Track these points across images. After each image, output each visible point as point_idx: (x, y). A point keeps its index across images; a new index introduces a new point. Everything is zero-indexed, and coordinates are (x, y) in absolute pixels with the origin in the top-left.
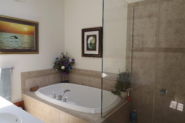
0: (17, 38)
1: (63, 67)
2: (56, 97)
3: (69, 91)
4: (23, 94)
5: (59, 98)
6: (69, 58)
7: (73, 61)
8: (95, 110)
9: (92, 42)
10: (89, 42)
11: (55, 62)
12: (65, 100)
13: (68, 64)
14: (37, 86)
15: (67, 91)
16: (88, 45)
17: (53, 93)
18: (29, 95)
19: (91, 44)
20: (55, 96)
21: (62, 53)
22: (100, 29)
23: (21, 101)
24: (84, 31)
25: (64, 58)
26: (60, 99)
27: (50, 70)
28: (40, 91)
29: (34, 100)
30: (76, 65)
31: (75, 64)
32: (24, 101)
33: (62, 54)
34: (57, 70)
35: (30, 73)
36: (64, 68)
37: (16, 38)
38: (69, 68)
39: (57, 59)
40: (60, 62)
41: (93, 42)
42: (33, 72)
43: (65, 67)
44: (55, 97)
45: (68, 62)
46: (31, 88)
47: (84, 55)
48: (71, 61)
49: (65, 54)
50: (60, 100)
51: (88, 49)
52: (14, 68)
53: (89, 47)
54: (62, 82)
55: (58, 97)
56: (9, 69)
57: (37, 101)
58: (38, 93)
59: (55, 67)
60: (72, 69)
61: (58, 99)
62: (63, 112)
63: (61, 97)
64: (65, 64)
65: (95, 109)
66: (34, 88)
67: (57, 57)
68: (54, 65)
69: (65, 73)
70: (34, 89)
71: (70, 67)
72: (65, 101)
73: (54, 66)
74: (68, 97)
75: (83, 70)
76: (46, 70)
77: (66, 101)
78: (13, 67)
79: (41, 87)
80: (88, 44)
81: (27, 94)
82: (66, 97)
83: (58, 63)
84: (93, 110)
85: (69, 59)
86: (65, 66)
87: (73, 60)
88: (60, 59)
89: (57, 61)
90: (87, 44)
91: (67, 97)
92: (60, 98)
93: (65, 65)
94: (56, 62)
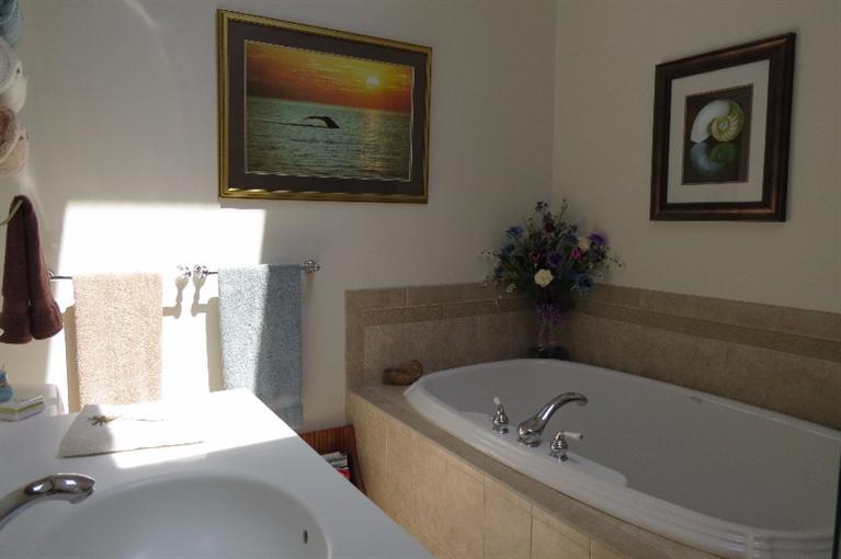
0: (335, 126)
1: (543, 278)
2: (509, 427)
3: (584, 400)
4: (352, 395)
5: (529, 433)
6: (575, 228)
7: (595, 247)
8: (771, 540)
9: (720, 132)
10: (699, 135)
11: (500, 252)
12: (563, 452)
13: (567, 258)
14: (415, 361)
15: (570, 400)
16: (694, 149)
17: (497, 401)
18: (379, 403)
19: (711, 142)
20: (506, 421)
21: (540, 204)
22: (779, 47)
23: (343, 424)
24: (668, 73)
25: (549, 226)
26: (532, 439)
27: (476, 287)
28: (429, 389)
29: (398, 425)
30: (613, 266)
31: (607, 262)
32: (355, 425)
33: (540, 206)
34: (510, 289)
35: (383, 295)
36: (547, 282)
37: (331, 124)
38: (573, 282)
39: (514, 231)
40: (527, 251)
41: (729, 132)
42: (400, 292)
43: (551, 278)
44: (503, 427)
45: (568, 249)
46: (388, 371)
47: (663, 209)
48: (584, 245)
49: (554, 211)
50: (536, 444)
51: (692, 175)
52: (318, 268)
53: (703, 162)
54: (534, 353)
55: (522, 425)
56: (298, 268)
57: (415, 434)
58: (417, 396)
59: (502, 274)
60: (588, 286)
61: (520, 439)
62: (554, 520)
63: (539, 431)
64: (556, 259)
65: (766, 533)
66: (398, 371)
67: (515, 224)
68: (496, 265)
69: (550, 308)
70: (401, 377)
71: (578, 277)
72: (564, 458)
73: (499, 270)
74: (581, 437)
75: (653, 295)
76: (460, 288)
77: (568, 454)
78: (314, 263)
79: (434, 370)
80: (694, 143)
81: (368, 397)
82: (567, 434)
83: (520, 254)
84: (756, 539)
85: (572, 234)
86: (553, 272)
87: (598, 240)
88: (526, 234)
89: (512, 241)
90: (689, 144)
91: (575, 436)
92: (535, 434)
93: (554, 266)
94: (510, 248)
